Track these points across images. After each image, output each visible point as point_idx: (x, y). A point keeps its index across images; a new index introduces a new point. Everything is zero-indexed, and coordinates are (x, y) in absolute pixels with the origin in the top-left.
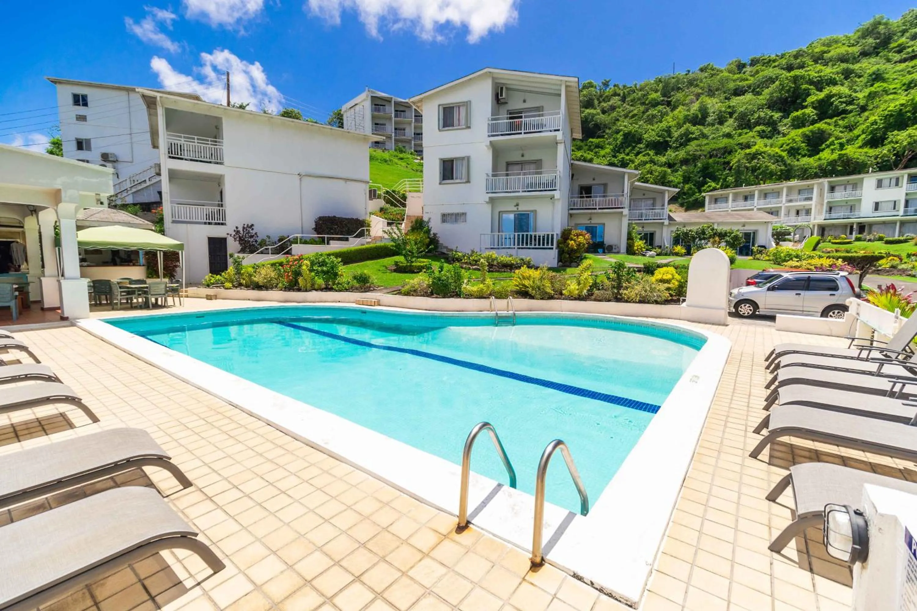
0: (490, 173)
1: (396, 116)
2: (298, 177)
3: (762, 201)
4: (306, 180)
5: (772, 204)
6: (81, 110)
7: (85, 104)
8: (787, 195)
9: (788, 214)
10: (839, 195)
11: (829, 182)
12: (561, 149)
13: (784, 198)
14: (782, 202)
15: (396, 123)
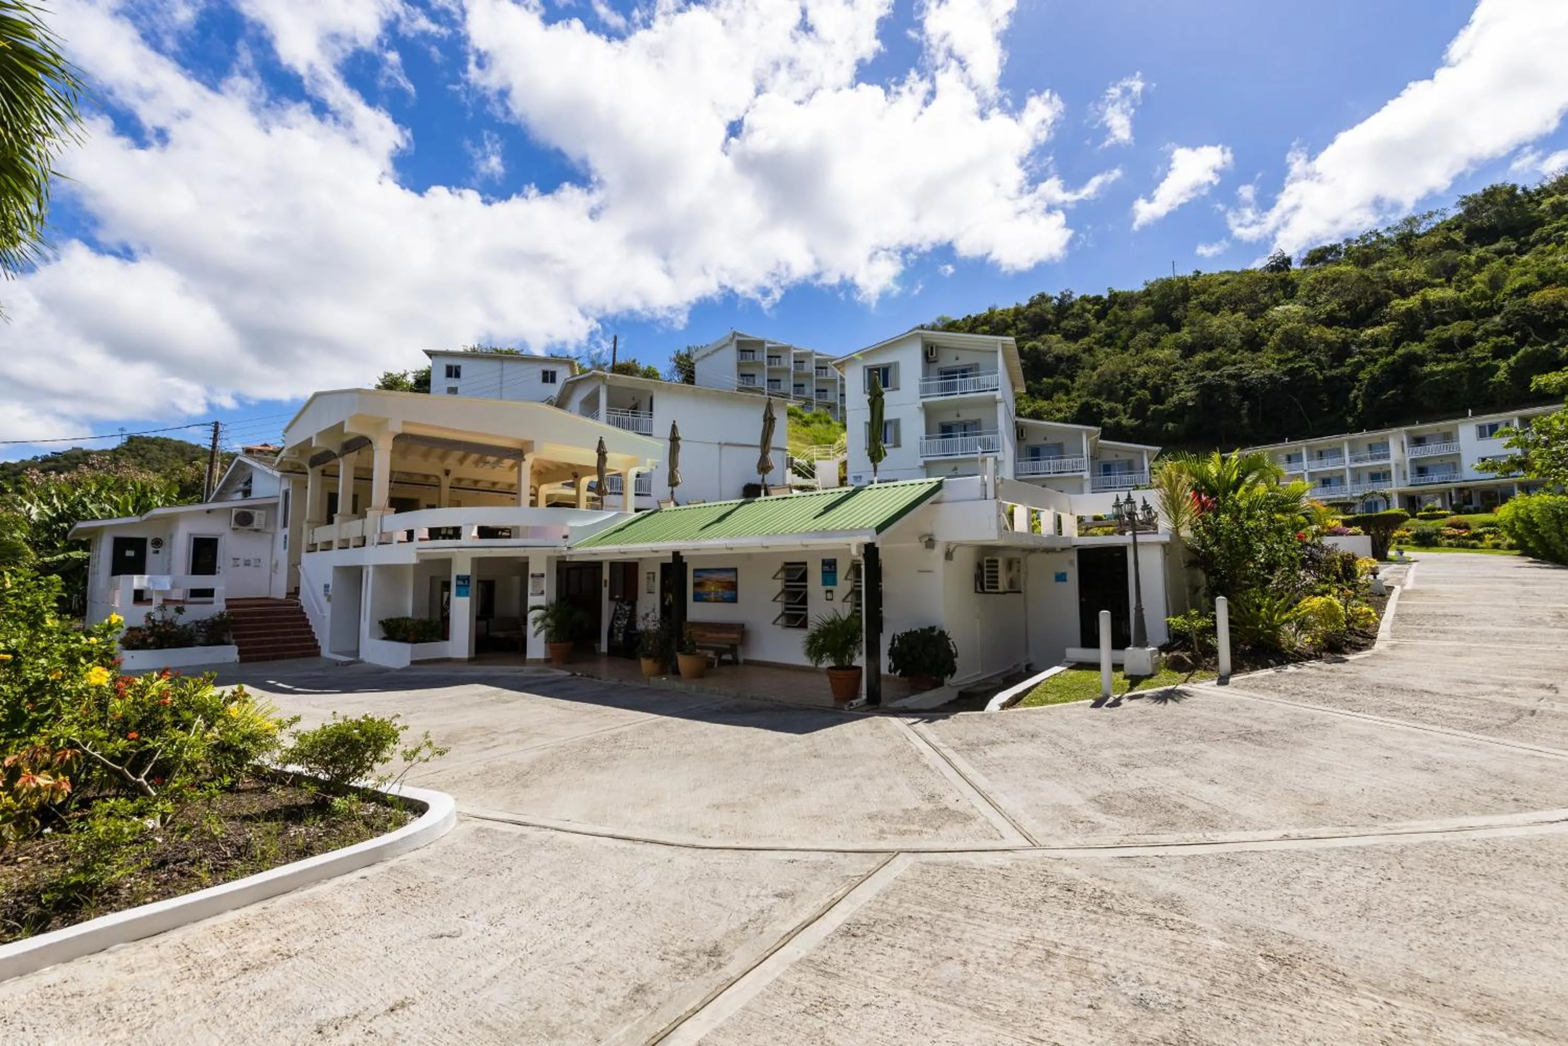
0: (923, 435)
1: (770, 363)
2: (717, 447)
3: (1316, 462)
4: (725, 448)
5: (1328, 466)
6: (453, 383)
7: (458, 375)
8: (1351, 452)
9: (1357, 479)
10: (1432, 450)
11: (1408, 432)
12: (1001, 408)
13: (1347, 457)
14: (1346, 463)
15: (769, 371)
